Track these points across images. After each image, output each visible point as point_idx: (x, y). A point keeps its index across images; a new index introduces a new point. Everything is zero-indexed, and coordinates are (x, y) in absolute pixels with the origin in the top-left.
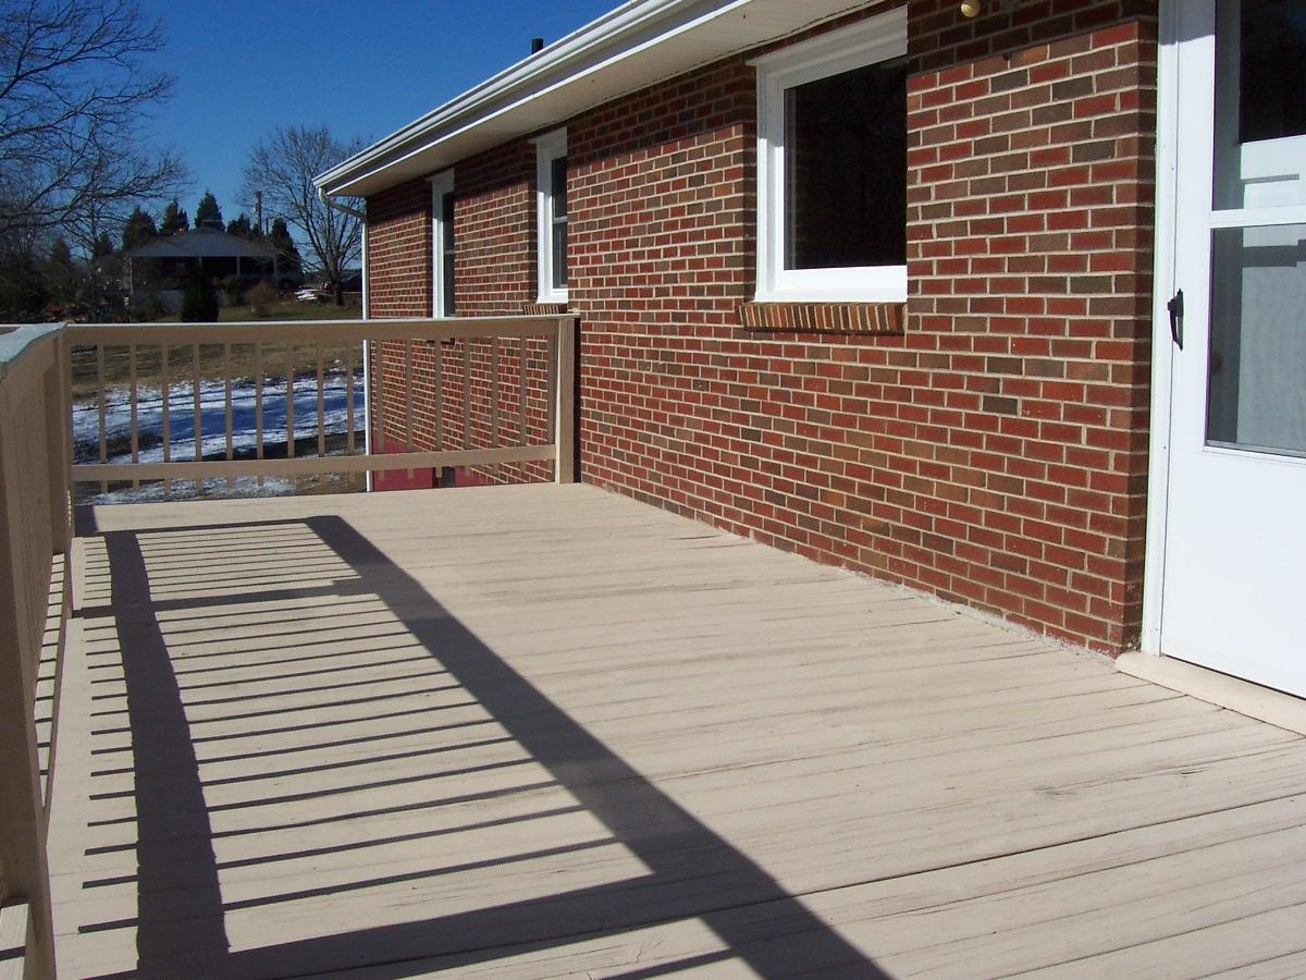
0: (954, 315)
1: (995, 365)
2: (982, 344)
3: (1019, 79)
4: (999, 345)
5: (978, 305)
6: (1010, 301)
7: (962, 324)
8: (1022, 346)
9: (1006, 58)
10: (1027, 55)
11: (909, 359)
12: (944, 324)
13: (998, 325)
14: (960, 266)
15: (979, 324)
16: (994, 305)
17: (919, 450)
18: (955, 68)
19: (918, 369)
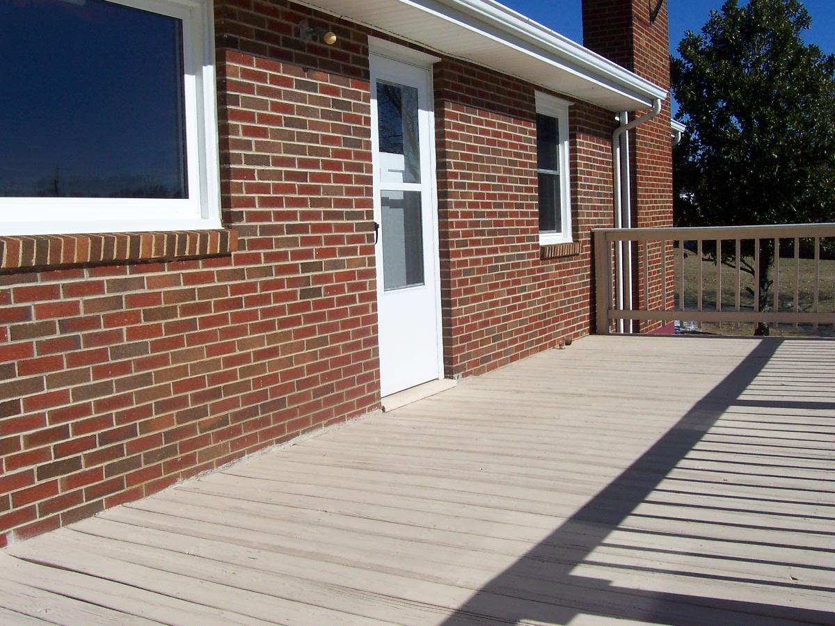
0: (273, 237)
1: (306, 268)
2: (296, 255)
3: (312, 87)
4: (308, 254)
5: (292, 229)
6: (313, 225)
7: (280, 243)
8: (322, 253)
9: (305, 70)
10: (317, 74)
11: (238, 274)
12: (267, 244)
13: (306, 241)
14: (277, 202)
15: (293, 242)
16: (303, 229)
17: (251, 342)
18: (269, 61)
19: (247, 281)
